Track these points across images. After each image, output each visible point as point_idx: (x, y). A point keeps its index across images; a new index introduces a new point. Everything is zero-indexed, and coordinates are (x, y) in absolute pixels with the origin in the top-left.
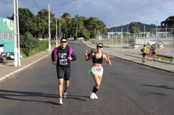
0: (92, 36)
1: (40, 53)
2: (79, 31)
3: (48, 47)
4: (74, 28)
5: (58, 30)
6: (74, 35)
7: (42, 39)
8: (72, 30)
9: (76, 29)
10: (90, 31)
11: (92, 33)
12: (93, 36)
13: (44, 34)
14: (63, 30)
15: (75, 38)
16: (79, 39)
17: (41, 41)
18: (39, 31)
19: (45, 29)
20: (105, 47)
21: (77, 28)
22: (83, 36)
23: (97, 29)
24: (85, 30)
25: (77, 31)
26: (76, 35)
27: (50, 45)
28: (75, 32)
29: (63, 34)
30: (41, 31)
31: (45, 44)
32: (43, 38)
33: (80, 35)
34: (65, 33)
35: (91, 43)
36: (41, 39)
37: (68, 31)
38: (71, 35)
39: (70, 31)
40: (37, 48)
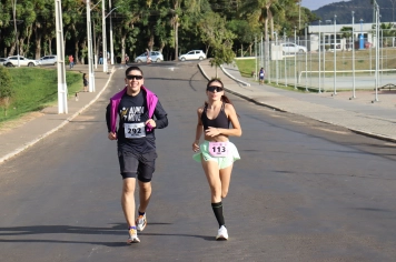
0: (241, 45)
1: (21, 123)
2: (186, 26)
3: (52, 95)
4: (164, 12)
5: (96, 21)
6: (164, 43)
7: (26, 62)
8: (154, 18)
9: (170, 15)
10: (233, 23)
11: (240, 32)
12: (246, 45)
13: (33, 38)
14: (116, 21)
15: (170, 54)
16: (187, 56)
17: (23, 69)
18: (11, 28)
19: (40, 18)
20: (302, 89)
21: (177, 8)
22: (203, 47)
23: (264, 15)
24: (213, 18)
25: (175, 22)
26: (174, 40)
27: (62, 88)
28: (169, 28)
29: (117, 39)
30: (22, 27)
31: (38, 83)
32: (32, 54)
33: (192, 41)
34: (127, 33)
35: (236, 75)
36: (21, 62)
37: (136, 25)
38: (152, 43)
39: (146, 23)
40: (6, 100)
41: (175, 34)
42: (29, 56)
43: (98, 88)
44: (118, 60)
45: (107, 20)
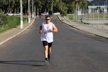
2: (55, 5)
3: (19, 23)
4: (49, 2)
5: (31, 4)
6: (49, 10)
8: (46, 3)
9: (51, 3)
10: (68, 5)
11: (70, 7)
12: (71, 11)
13: (14, 8)
14: (36, 4)
15: (50, 13)
16: (55, 14)
18: (8, 5)
19: (16, 3)
20: (85, 23)
21: (53, 1)
22: (59, 11)
23: (76, 3)
24: (62, 4)
25: (52, 4)
26: (52, 9)
27: (22, 22)
28: (50, 6)
29: (36, 9)
30: (11, 5)
31: (15, 20)
33: (56, 10)
34: (39, 7)
35: (68, 19)
36: (11, 15)
37: (42, 5)
38: (46, 10)
39: (44, 4)
40: (7, 25)
41: (52, 7)
42: (13, 13)
43: (31, 22)
44: (36, 15)
45: (34, 4)
